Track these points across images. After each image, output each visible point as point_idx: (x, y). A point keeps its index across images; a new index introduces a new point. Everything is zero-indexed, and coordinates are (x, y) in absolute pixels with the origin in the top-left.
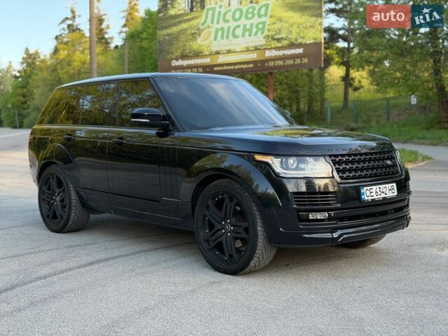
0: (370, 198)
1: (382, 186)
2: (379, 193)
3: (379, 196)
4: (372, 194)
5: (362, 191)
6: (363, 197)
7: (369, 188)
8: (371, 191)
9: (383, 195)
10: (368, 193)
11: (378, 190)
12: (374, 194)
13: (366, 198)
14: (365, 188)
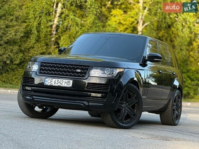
0: (50, 84)
1: (59, 80)
2: (57, 83)
3: (56, 84)
4: (51, 82)
5: (46, 80)
6: (45, 83)
7: (50, 79)
8: (52, 81)
9: (59, 84)
10: (49, 81)
11: (56, 81)
12: (53, 82)
13: (47, 83)
14: (48, 79)
